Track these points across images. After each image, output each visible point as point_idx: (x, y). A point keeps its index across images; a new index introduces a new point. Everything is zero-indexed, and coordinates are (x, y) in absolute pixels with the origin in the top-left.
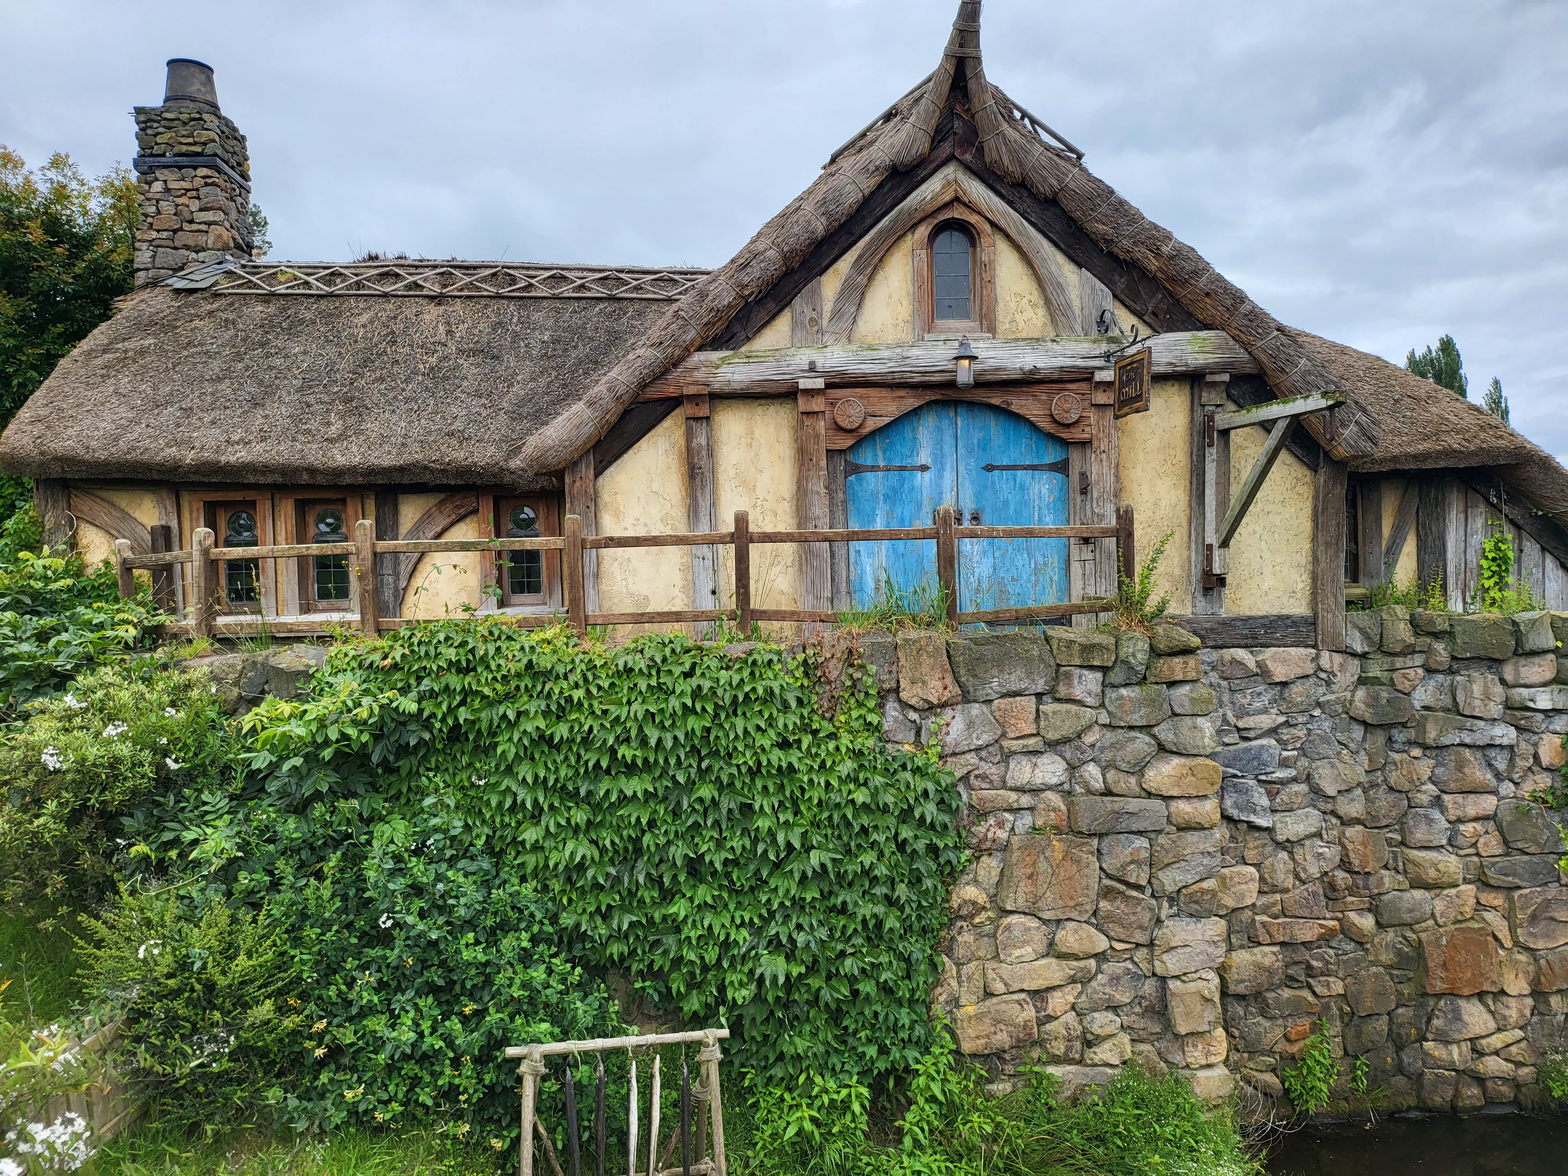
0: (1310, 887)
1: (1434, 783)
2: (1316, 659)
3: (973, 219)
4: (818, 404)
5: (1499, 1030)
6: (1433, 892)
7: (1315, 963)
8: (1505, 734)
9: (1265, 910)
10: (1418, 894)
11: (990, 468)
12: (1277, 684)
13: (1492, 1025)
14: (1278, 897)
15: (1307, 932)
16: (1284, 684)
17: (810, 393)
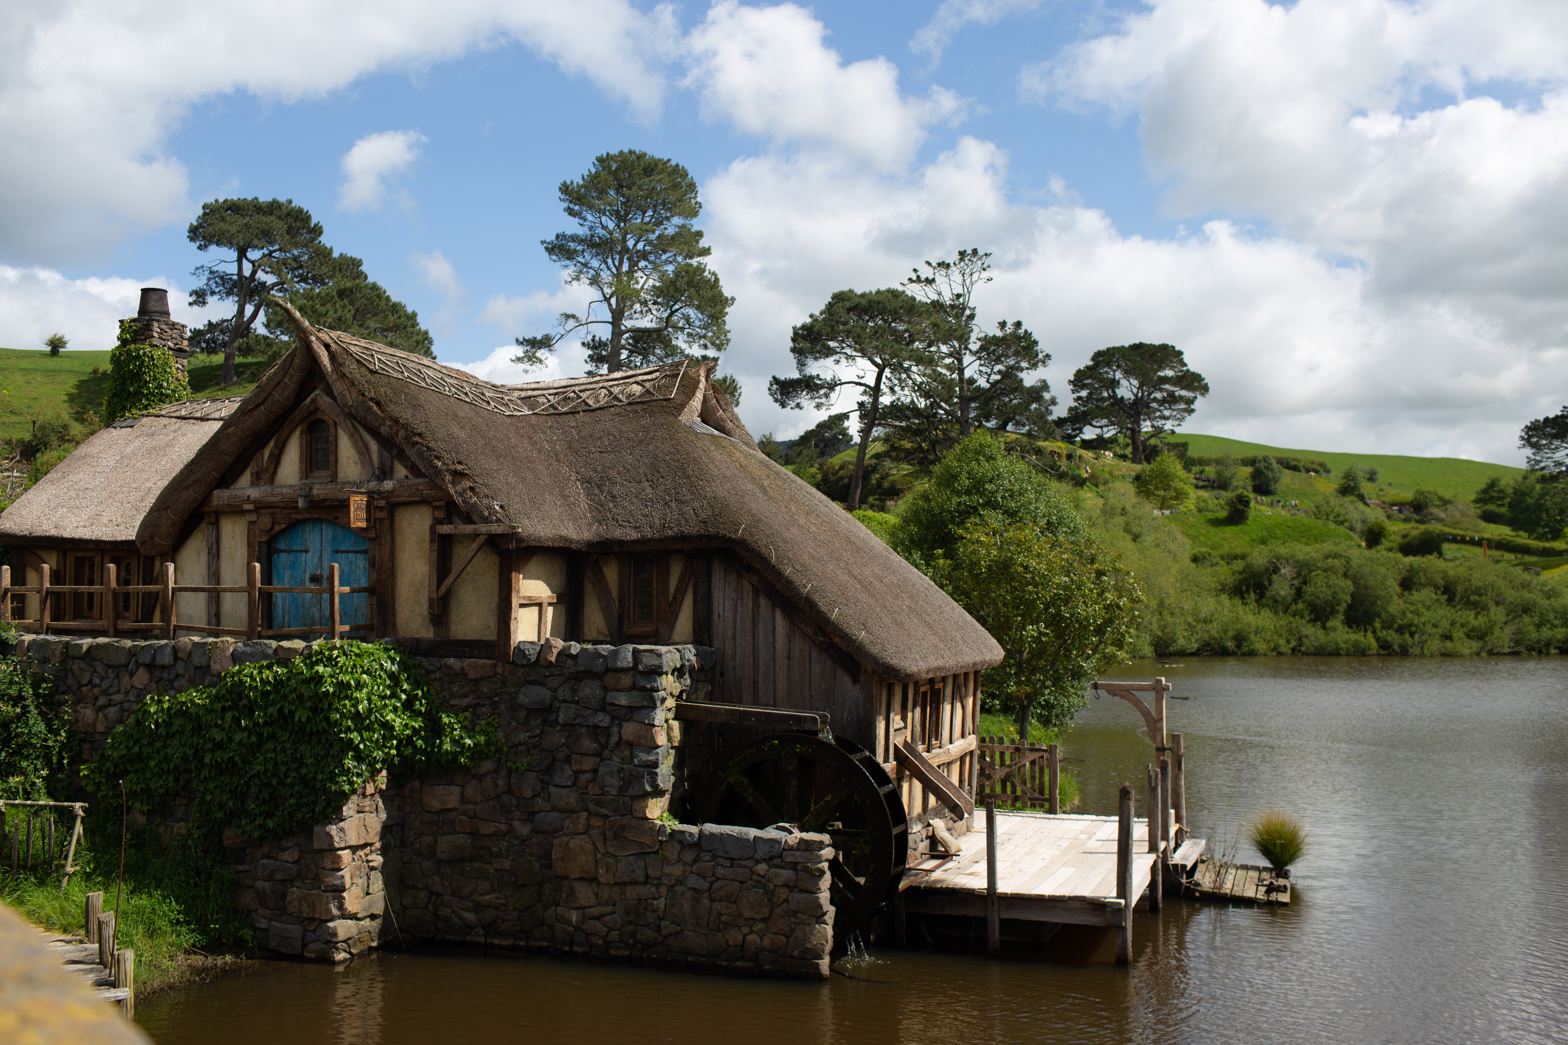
0: (490, 803)
1: (568, 747)
2: (495, 666)
3: (325, 418)
4: (253, 517)
5: (599, 904)
6: (565, 815)
7: (494, 849)
8: (603, 719)
9: (464, 813)
10: (555, 814)
11: (337, 552)
12: (472, 680)
13: (593, 900)
14: (472, 806)
15: (487, 829)
16: (477, 681)
17: (249, 512)
